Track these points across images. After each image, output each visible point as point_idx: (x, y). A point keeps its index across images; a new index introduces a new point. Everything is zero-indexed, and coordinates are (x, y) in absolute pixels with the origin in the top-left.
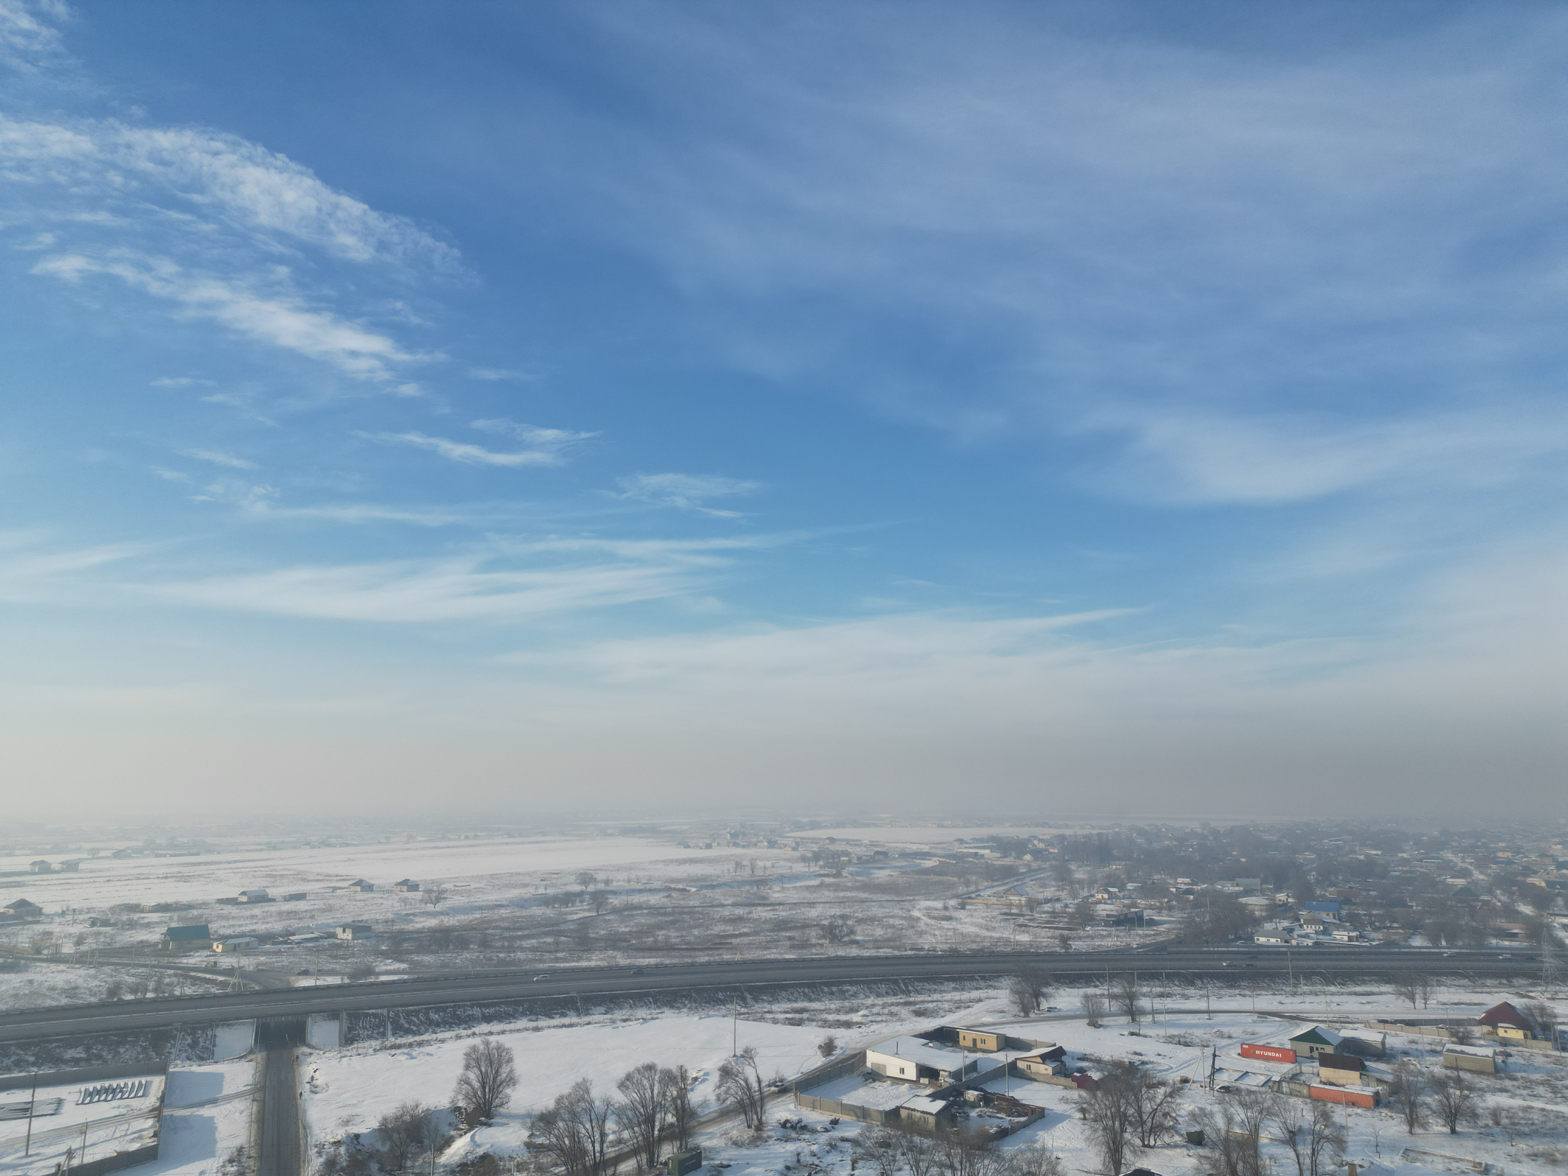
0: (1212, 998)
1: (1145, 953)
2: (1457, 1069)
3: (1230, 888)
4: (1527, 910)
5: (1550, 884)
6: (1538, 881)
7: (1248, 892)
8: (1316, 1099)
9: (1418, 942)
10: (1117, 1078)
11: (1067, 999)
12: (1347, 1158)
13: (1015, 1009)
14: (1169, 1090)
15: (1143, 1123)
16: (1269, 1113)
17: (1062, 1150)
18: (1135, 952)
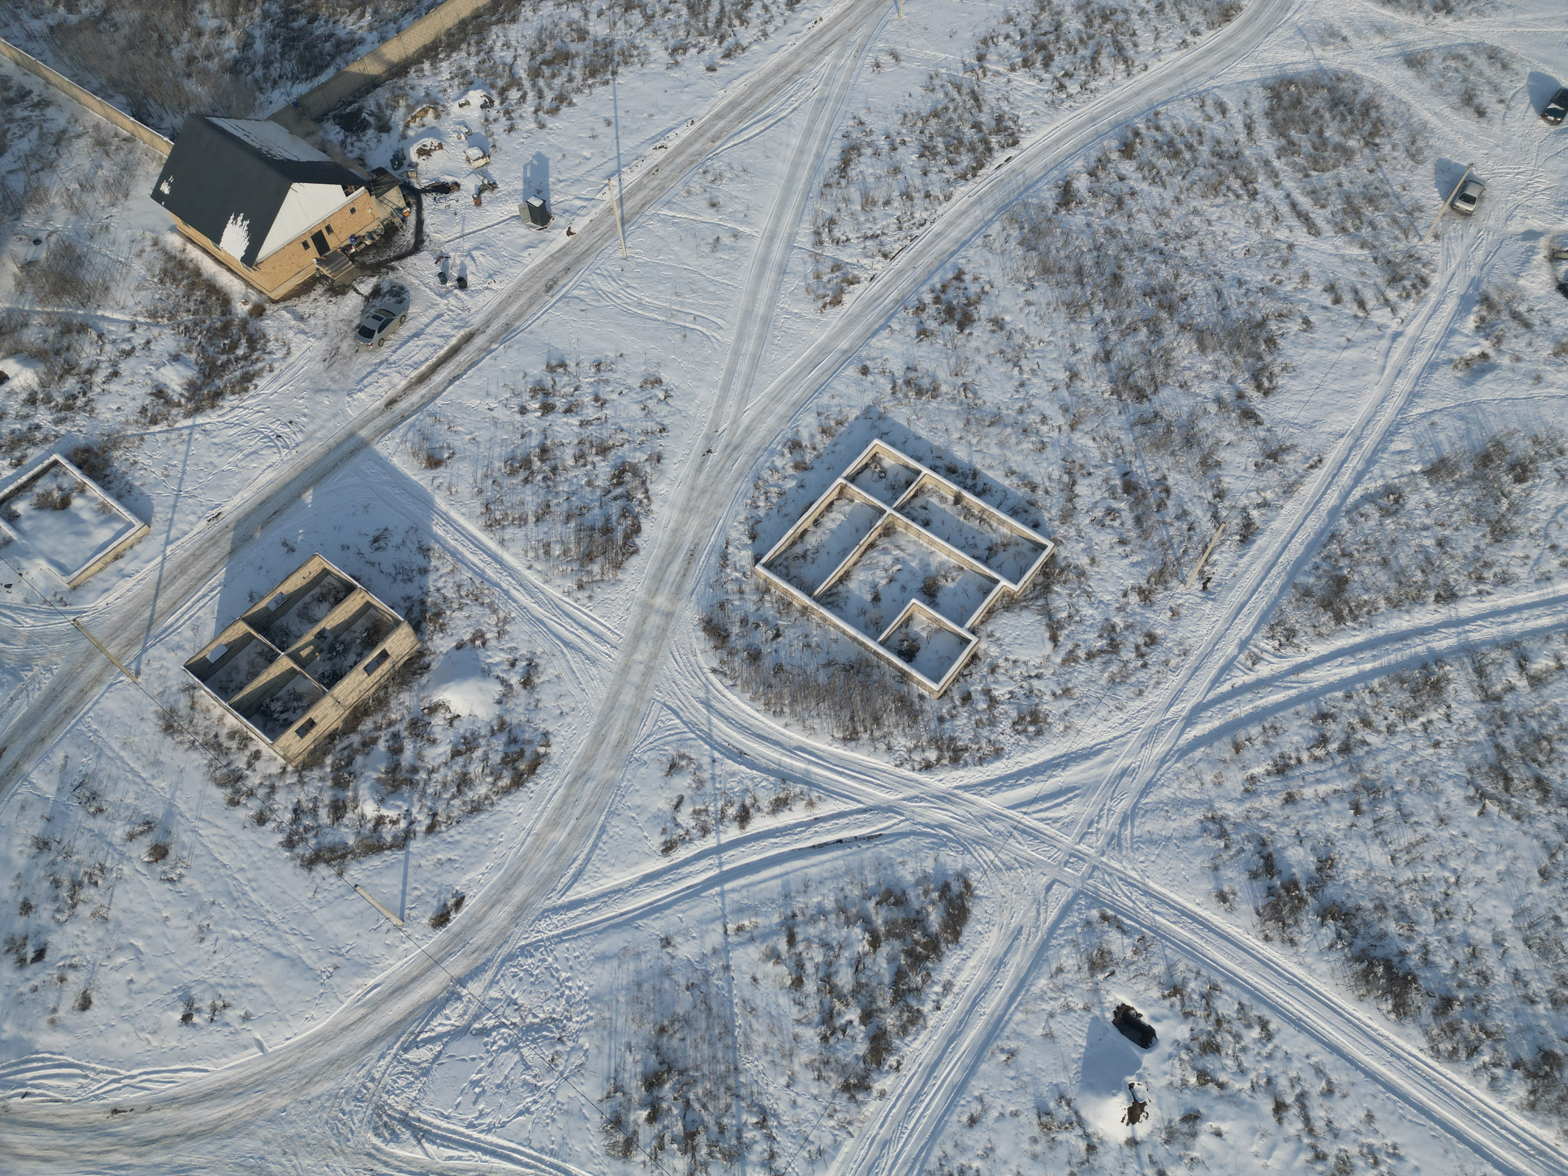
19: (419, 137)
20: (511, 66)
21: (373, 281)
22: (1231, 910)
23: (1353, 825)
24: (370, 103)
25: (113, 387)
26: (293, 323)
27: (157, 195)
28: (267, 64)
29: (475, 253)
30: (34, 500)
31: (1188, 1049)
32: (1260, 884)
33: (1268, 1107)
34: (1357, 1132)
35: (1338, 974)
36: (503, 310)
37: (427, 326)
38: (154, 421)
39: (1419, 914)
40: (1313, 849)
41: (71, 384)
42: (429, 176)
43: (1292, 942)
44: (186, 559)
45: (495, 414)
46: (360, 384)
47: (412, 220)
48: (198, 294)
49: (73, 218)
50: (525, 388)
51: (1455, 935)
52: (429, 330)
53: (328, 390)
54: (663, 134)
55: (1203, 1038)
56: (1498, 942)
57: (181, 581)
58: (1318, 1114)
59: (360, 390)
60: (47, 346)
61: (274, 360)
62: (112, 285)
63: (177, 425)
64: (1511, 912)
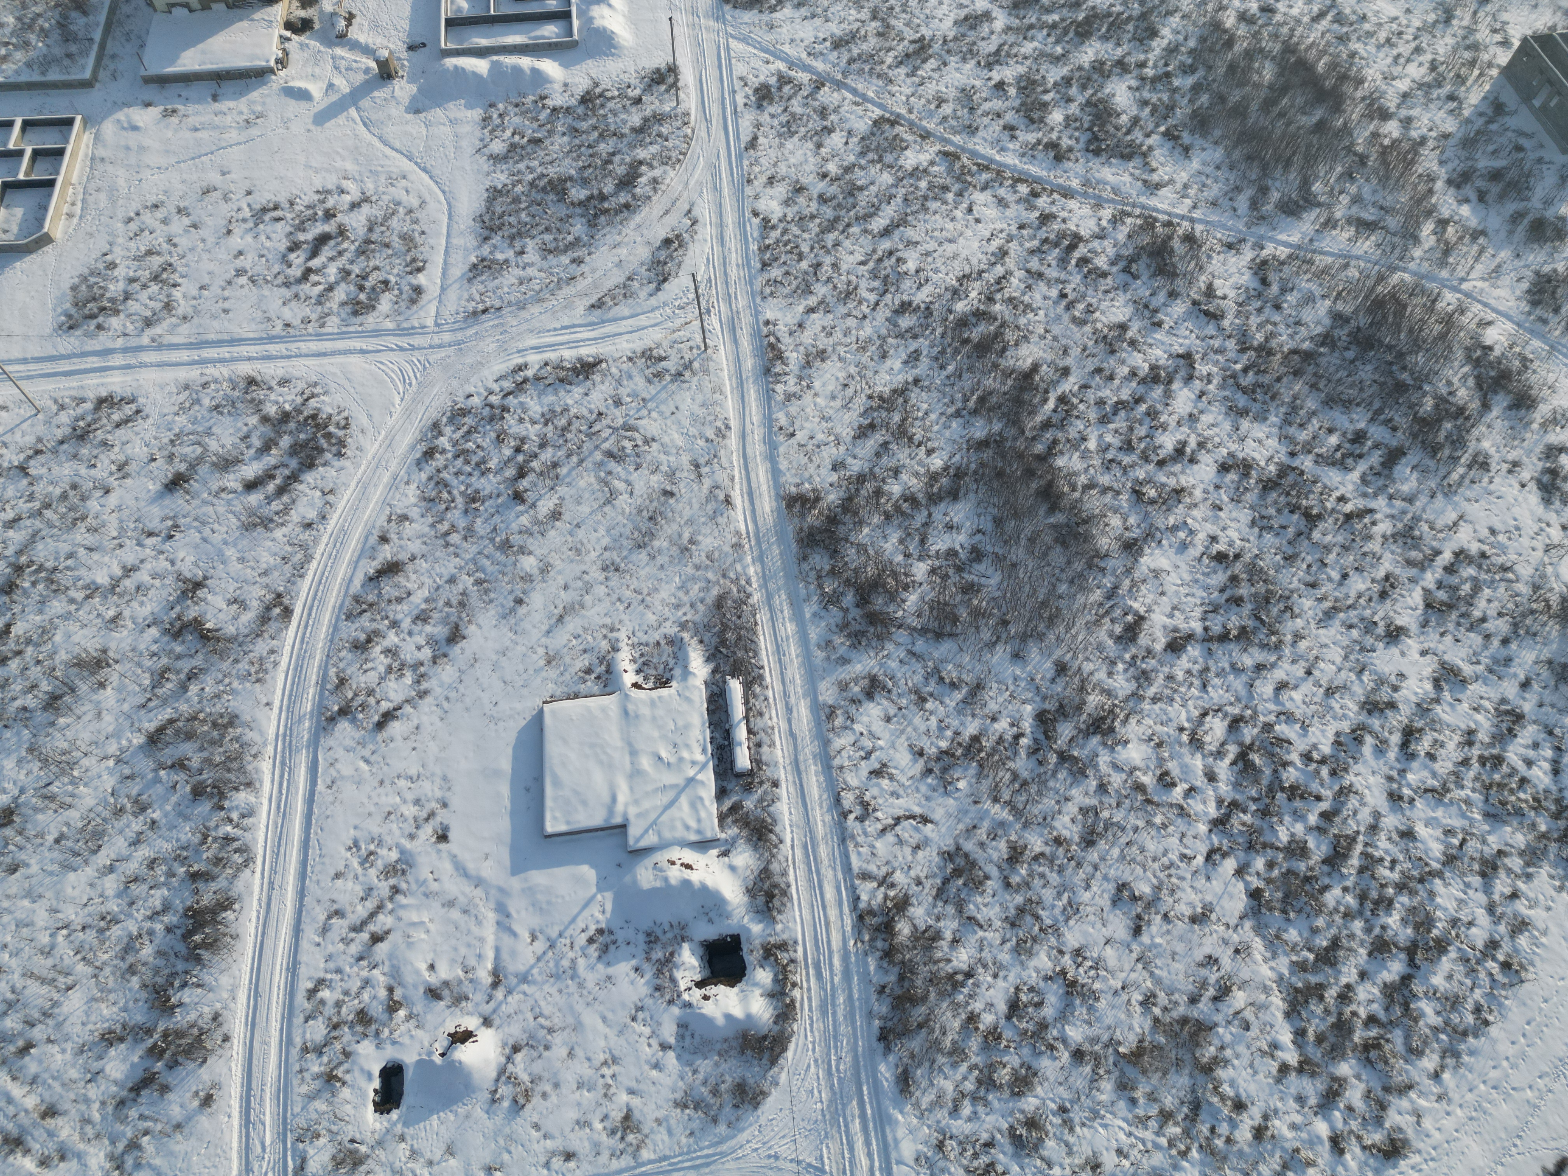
22: (217, 1085)
23: (49, 1041)
31: (377, 1033)
32: (170, 1078)
33: (382, 948)
34: (356, 877)
35: (223, 965)
39: (119, 939)
40: (100, 1058)
43: (216, 1017)
51: (123, 902)
55: (359, 1029)
56: (111, 869)
58: (362, 911)
64: (72, 876)
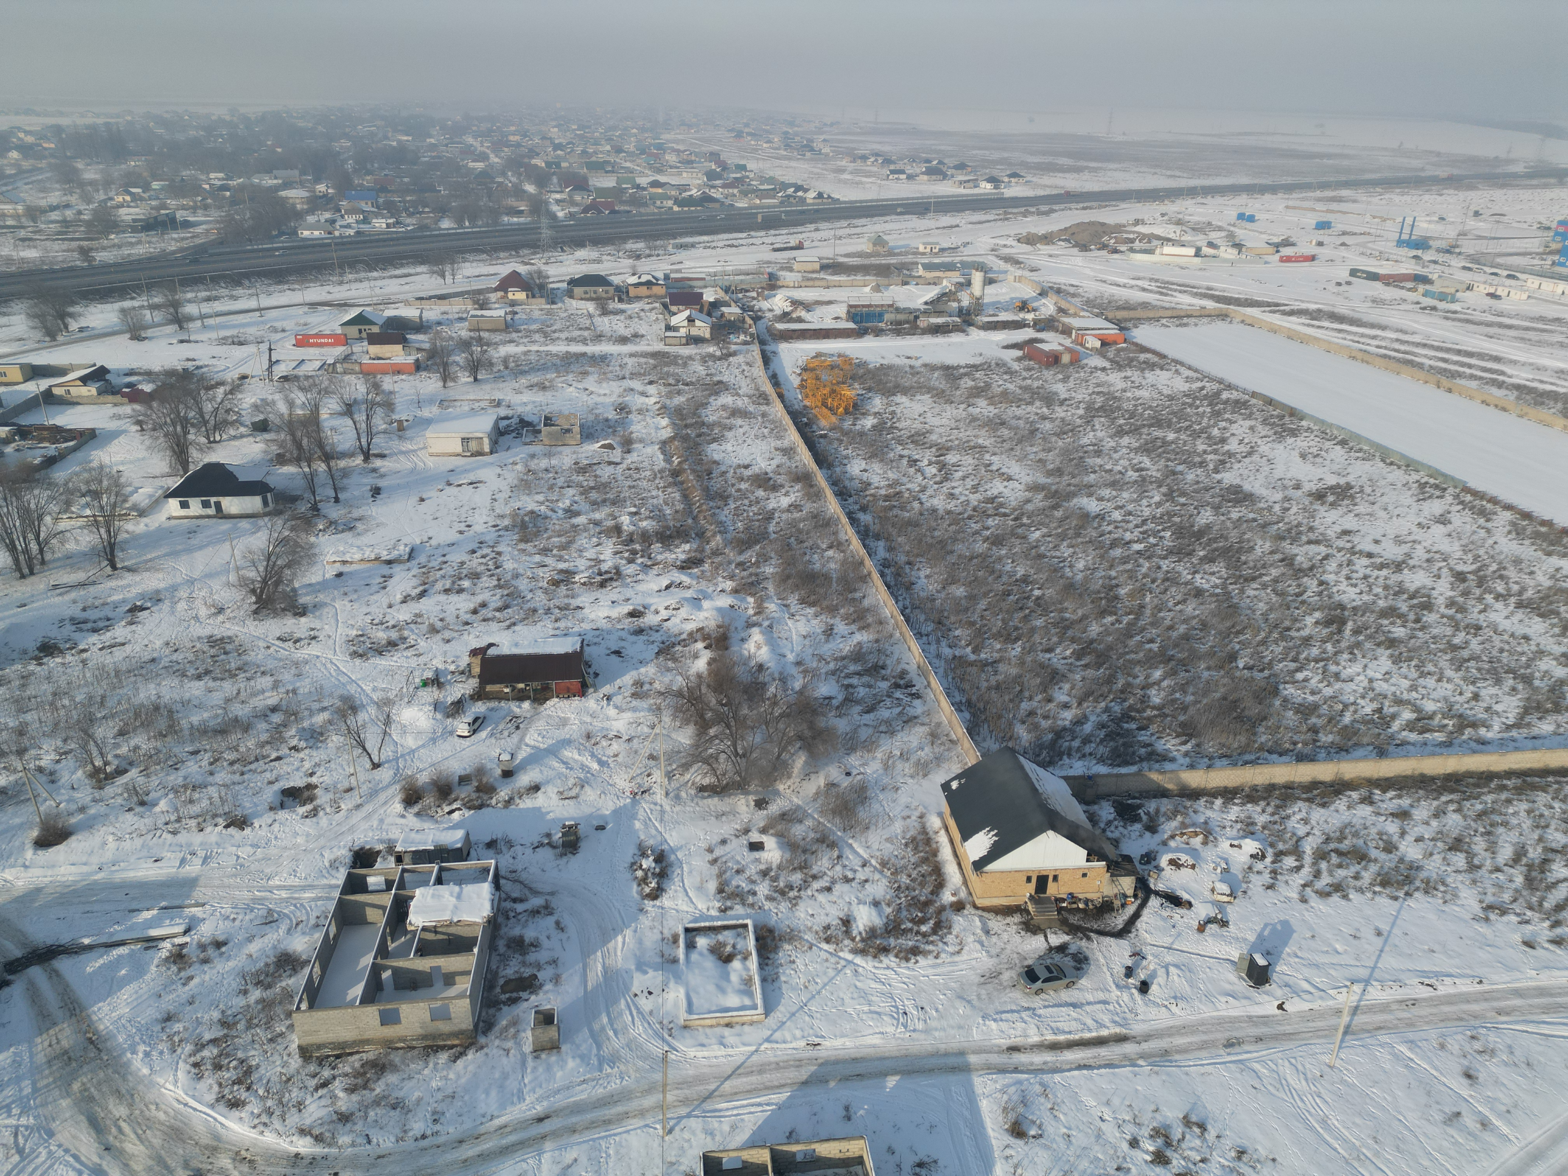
0: (262, 296)
1: (184, 257)
2: (479, 330)
3: (269, 181)
4: (530, 188)
5: (549, 165)
6: (539, 162)
7: (287, 185)
8: (367, 373)
9: (446, 224)
10: (172, 386)
11: (100, 316)
12: (395, 417)
13: (38, 335)
14: (228, 388)
15: (205, 423)
16: (327, 392)
17: (122, 463)
18: (172, 257)
19: (1177, 850)
20: (1300, 839)
21: (1065, 938)
24: (1152, 806)
25: (822, 898)
26: (979, 931)
27: (946, 787)
28: (1086, 741)
29: (1172, 969)
30: (713, 942)
36: (1170, 1035)
37: (1089, 1003)
38: (828, 940)
41: (796, 878)
42: (1169, 884)
44: (770, 1064)
45: (1104, 1126)
46: (998, 1015)
47: (1131, 910)
48: (925, 868)
49: (881, 771)
50: (1150, 1122)
52: (1088, 1008)
53: (969, 1002)
54: (1437, 975)
57: (754, 1079)
59: (995, 1020)
60: (802, 843)
61: (944, 951)
62: (873, 828)
63: (841, 954)
